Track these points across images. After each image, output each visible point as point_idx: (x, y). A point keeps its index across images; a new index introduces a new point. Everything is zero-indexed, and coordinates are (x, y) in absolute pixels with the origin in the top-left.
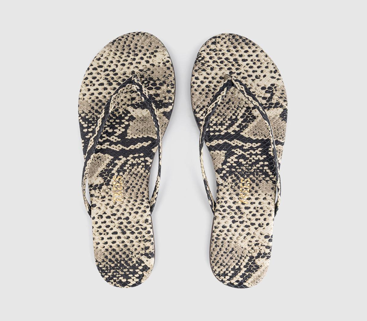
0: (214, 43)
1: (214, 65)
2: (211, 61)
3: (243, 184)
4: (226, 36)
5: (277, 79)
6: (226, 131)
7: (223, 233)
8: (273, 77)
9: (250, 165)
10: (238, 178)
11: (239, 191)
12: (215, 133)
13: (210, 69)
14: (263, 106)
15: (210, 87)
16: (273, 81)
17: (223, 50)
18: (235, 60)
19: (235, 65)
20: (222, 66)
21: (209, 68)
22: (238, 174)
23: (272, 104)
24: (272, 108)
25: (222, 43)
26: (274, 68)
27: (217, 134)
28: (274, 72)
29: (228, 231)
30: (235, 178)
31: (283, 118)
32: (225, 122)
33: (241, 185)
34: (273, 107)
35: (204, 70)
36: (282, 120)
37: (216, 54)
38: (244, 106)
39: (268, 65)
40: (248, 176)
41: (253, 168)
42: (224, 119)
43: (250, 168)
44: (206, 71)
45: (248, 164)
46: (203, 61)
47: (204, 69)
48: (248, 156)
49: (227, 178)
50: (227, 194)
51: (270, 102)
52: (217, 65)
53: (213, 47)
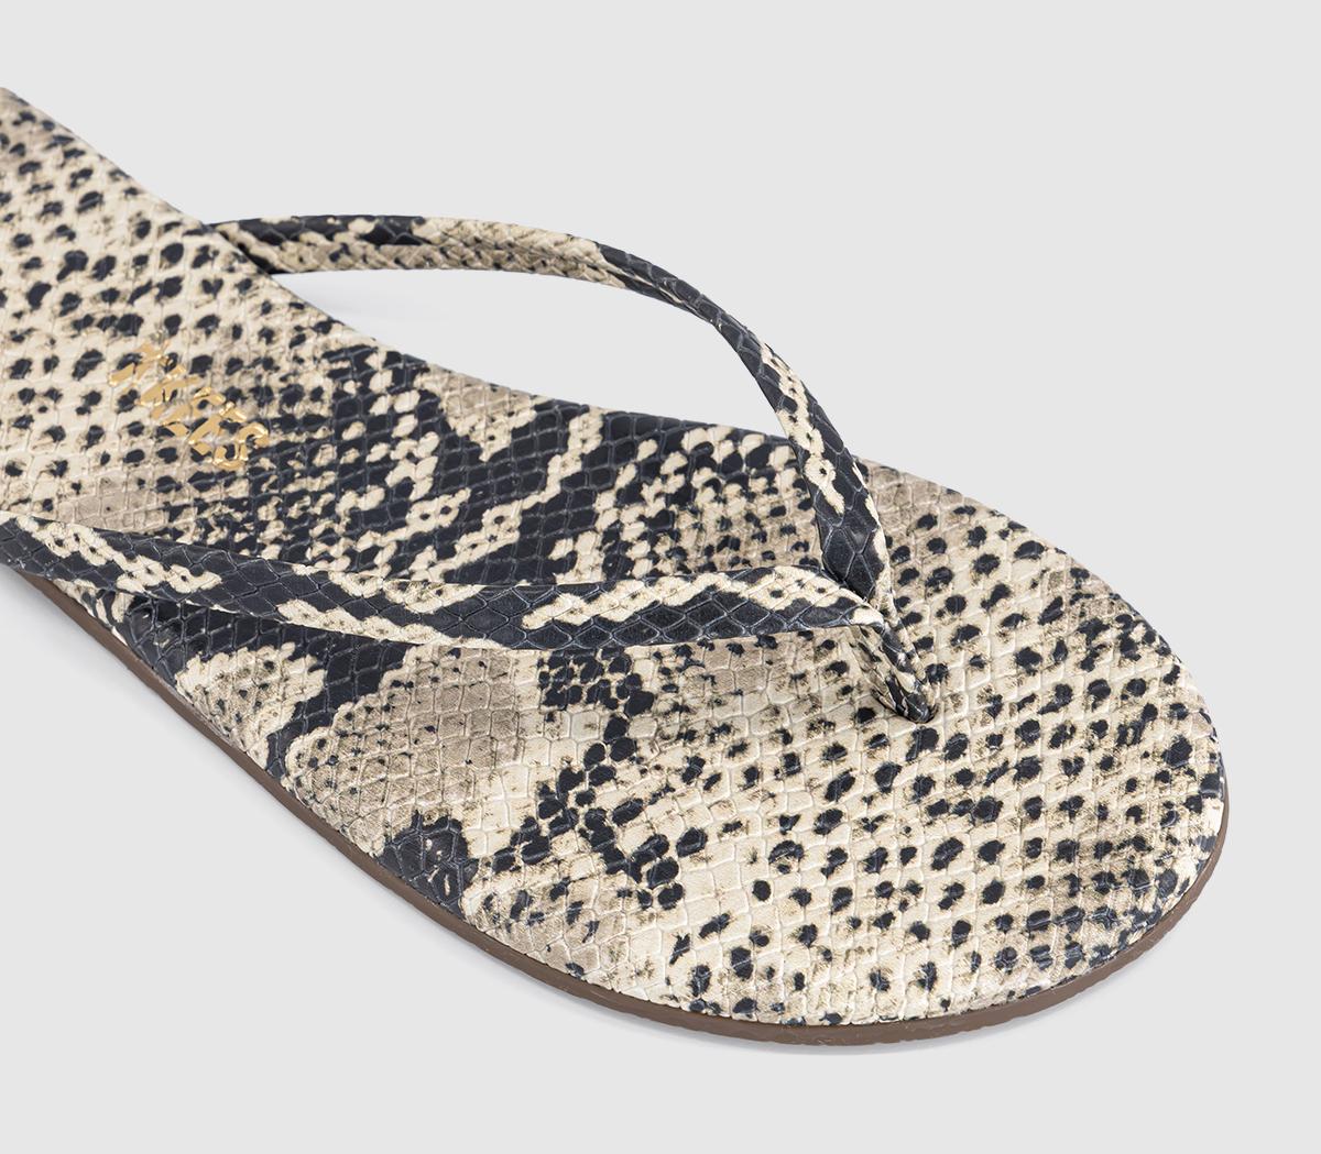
0: (1179, 752)
1: (1042, 684)
2: (1080, 682)
3: (232, 427)
4: (1172, 840)
5: (687, 937)
6: (603, 523)
7: (61, 178)
8: (717, 925)
9: (307, 519)
10: (287, 423)
11: (215, 384)
12: (637, 465)
13: (1039, 650)
14: (587, 780)
15: (930, 590)
16: (689, 916)
17: (1096, 780)
18: (988, 810)
19: (960, 789)
20: (1008, 722)
21: (1045, 651)
22: (310, 440)
23: (560, 827)
24: (533, 812)
25: (1149, 797)
26: (771, 973)
27: (627, 475)
28: (747, 953)
29: (54, 208)
30: (299, 410)
31: (430, 828)
32: (661, 549)
33: (240, 414)
34: (541, 821)
35: (1052, 613)
36: (417, 817)
37: (1100, 728)
38: (670, 688)
39: (814, 950)
40: (256, 476)
41: (273, 524)
42: (682, 552)
43: (294, 512)
44: (1042, 622)
45: (322, 516)
46: (1109, 636)
47: (1059, 616)
48: (365, 543)
49: (333, 375)
50: (249, 323)
51: (581, 824)
52: (1031, 698)
53: (1160, 735)
